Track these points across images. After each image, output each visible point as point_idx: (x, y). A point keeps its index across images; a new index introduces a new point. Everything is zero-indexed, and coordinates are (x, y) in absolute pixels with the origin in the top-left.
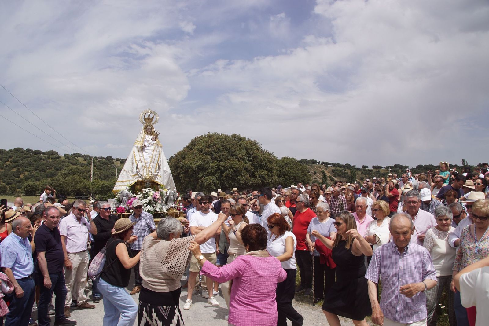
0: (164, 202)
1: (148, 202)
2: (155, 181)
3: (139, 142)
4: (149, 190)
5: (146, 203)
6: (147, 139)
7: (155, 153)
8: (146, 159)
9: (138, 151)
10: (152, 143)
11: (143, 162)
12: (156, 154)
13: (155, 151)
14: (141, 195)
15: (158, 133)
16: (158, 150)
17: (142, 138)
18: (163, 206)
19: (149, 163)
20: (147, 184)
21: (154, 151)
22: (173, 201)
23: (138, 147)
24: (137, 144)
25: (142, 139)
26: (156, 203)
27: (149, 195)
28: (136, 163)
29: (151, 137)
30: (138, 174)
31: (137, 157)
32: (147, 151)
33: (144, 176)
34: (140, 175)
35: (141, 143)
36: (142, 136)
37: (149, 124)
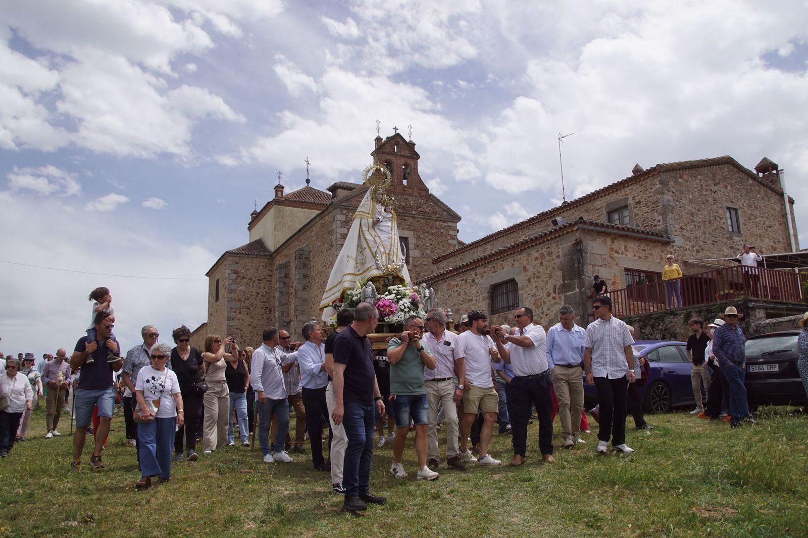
2: (400, 276)
3: (366, 213)
4: (399, 287)
6: (379, 210)
8: (384, 241)
10: (388, 216)
11: (381, 246)
13: (393, 228)
17: (371, 208)
19: (389, 247)
21: (391, 228)
23: (369, 222)
25: (371, 210)
26: (417, 308)
27: (404, 296)
28: (369, 246)
29: (383, 208)
30: (377, 264)
31: (368, 237)
32: (382, 228)
33: (387, 268)
34: (381, 265)
35: (370, 215)
36: (370, 205)
37: (380, 186)
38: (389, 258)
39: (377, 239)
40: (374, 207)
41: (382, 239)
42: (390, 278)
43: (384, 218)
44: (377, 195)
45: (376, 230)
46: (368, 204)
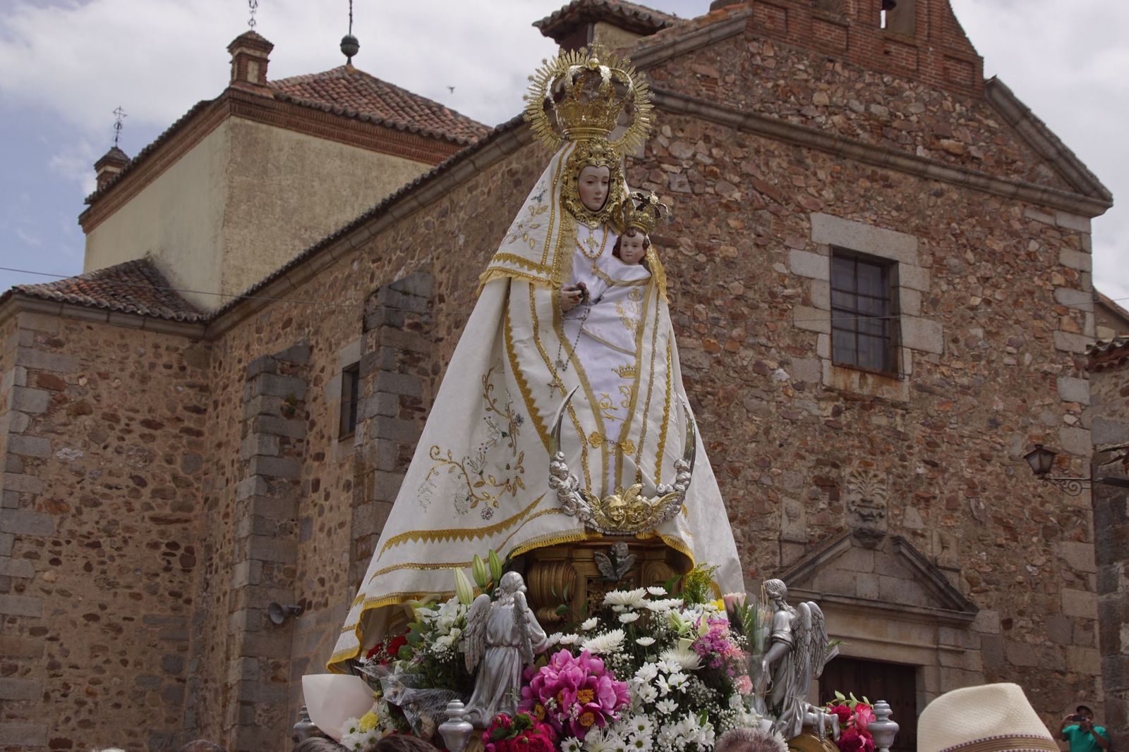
1: (682, 683)
2: (665, 539)
3: (532, 265)
5: (674, 693)
6: (588, 250)
7: (647, 346)
8: (598, 387)
9: (536, 327)
10: (628, 277)
11: (584, 406)
12: (653, 354)
13: (646, 330)
14: (619, 634)
17: (553, 244)
19: (623, 413)
20: (613, 559)
21: (640, 331)
25: (552, 251)
26: (724, 693)
27: (668, 640)
28: (533, 411)
29: (612, 240)
30: (562, 491)
31: (535, 370)
33: (604, 505)
34: (574, 496)
35: (548, 274)
36: (551, 229)
37: (599, 147)
38: (620, 462)
39: (570, 379)
40: (567, 236)
41: (592, 379)
42: (622, 548)
43: (610, 283)
44: (584, 184)
45: (571, 336)
46: (546, 225)
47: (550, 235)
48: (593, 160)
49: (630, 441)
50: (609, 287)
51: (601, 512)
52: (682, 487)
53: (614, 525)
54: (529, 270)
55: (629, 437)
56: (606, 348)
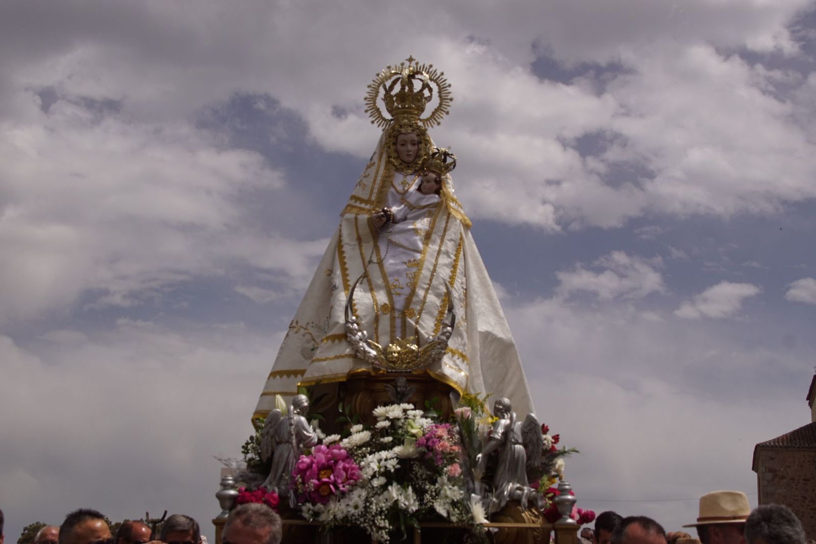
0: (478, 473)
1: (392, 465)
2: (432, 374)
3: (362, 201)
4: (405, 411)
6: (400, 188)
7: (434, 247)
8: (391, 275)
9: (359, 240)
10: (423, 203)
11: (381, 288)
12: (439, 252)
13: (434, 236)
14: (365, 436)
15: (449, 160)
16: (450, 234)
17: (377, 186)
18: (470, 491)
19: (407, 291)
20: (396, 387)
22: (522, 471)
23: (360, 223)
24: (355, 210)
25: (376, 191)
27: (402, 437)
32: (397, 238)
34: (362, 346)
35: (371, 206)
36: (376, 177)
37: (406, 121)
38: (404, 324)
39: (373, 271)
42: (402, 381)
44: (399, 147)
46: (373, 175)
47: (375, 180)
48: (403, 130)
49: (412, 309)
50: (411, 210)
51: (382, 356)
52: (444, 338)
53: (392, 365)
54: (361, 203)
55: (412, 306)
56: (401, 249)
